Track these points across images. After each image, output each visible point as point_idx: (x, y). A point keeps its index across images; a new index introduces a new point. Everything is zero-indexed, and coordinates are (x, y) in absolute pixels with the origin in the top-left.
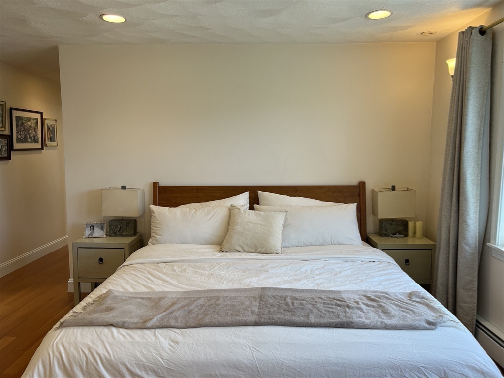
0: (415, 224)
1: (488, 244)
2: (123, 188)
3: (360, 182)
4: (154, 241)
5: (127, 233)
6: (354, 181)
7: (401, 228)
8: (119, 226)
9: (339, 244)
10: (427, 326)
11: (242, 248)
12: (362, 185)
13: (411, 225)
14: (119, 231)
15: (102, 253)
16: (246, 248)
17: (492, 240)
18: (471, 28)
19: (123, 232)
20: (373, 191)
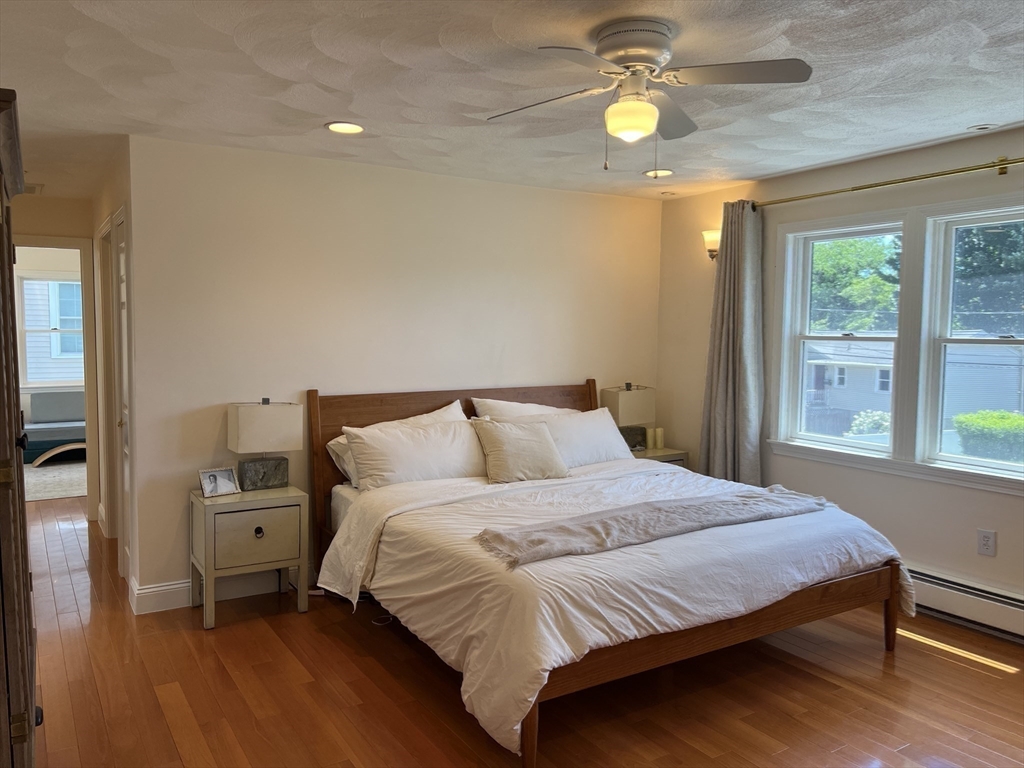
0: (655, 431)
1: (768, 440)
2: (266, 401)
3: (588, 381)
4: (379, 482)
5: (275, 483)
6: (580, 380)
7: (640, 438)
8: (262, 471)
9: (615, 459)
10: (818, 507)
11: (525, 474)
12: (591, 383)
13: (650, 433)
14: (261, 480)
15: (259, 519)
16: (530, 474)
17: (773, 437)
18: (742, 203)
19: (269, 480)
20: (602, 391)
